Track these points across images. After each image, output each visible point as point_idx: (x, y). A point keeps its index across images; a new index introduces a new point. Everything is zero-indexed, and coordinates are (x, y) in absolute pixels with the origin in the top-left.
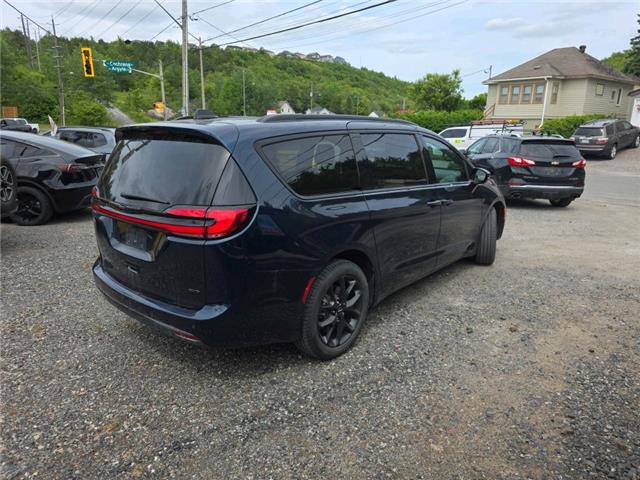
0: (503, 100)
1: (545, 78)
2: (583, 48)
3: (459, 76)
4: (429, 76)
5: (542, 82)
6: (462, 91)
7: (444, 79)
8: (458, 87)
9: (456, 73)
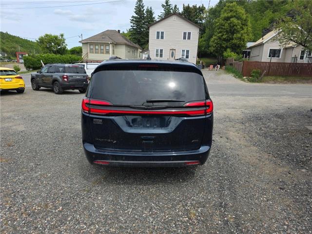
0: (91, 51)
1: (109, 42)
2: (119, 31)
3: (64, 37)
4: (47, 35)
5: (108, 44)
6: (66, 45)
7: (56, 38)
8: (64, 43)
9: (62, 35)
